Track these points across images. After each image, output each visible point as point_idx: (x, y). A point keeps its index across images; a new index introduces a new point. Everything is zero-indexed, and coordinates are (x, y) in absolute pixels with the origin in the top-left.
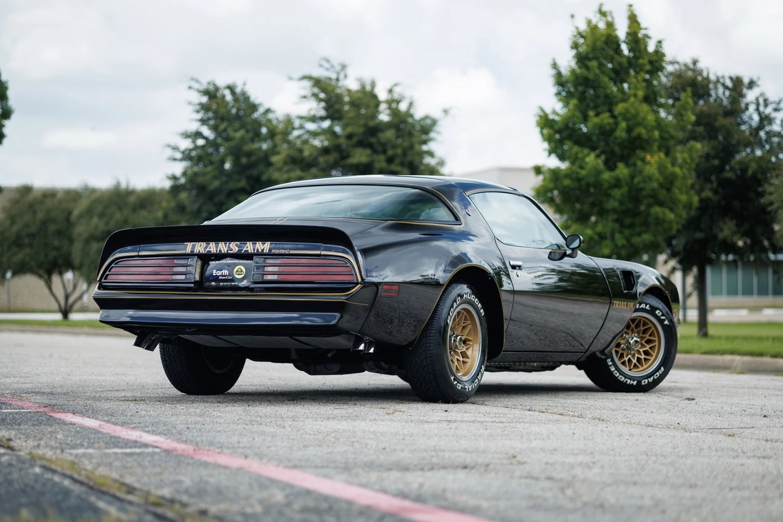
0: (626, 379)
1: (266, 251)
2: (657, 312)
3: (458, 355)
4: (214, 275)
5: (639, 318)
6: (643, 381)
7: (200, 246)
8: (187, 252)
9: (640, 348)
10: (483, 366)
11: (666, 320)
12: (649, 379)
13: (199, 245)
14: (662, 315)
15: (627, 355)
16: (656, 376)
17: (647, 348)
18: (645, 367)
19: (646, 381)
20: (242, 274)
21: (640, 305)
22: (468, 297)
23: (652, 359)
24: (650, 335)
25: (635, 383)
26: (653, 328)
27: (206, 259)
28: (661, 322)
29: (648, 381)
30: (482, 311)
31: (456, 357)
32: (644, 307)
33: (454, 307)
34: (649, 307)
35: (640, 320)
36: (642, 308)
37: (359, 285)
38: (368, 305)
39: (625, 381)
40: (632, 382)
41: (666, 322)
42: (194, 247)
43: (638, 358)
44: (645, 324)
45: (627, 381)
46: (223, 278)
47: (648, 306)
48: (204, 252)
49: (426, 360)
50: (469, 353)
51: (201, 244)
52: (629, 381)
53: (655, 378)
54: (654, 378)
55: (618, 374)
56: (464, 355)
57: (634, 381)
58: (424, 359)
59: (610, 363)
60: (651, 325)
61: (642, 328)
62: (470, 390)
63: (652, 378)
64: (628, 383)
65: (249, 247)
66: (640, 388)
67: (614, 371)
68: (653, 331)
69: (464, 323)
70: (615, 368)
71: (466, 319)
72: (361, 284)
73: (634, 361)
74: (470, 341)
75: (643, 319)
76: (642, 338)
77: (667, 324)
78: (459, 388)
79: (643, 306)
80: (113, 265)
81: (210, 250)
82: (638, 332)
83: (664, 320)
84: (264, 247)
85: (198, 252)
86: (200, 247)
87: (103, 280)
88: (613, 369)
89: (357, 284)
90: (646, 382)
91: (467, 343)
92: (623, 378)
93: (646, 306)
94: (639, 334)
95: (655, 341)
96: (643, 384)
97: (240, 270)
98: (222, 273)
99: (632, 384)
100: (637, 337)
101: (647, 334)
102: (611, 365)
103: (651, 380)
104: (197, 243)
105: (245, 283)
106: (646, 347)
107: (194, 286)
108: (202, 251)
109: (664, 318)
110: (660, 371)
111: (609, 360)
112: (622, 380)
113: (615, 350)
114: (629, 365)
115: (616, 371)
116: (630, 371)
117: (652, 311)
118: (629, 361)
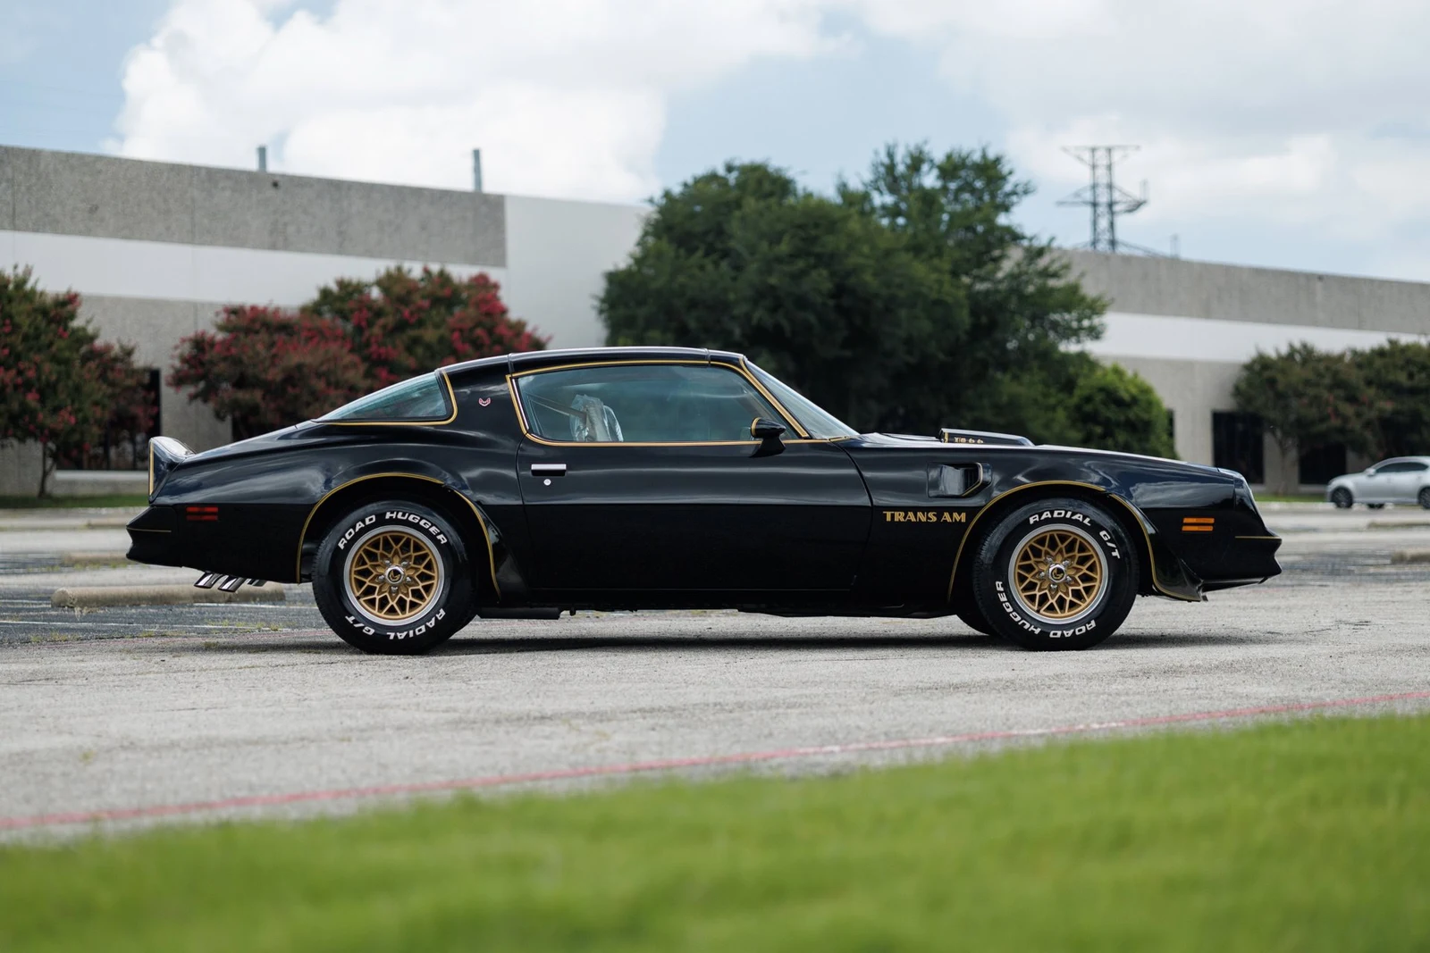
2: (1103, 533)
5: (1072, 536)
6: (1052, 632)
11: (1117, 550)
12: (1065, 633)
14: (1110, 541)
15: (1041, 588)
17: (1080, 587)
18: (1066, 613)
19: (1059, 633)
21: (1072, 515)
23: (1083, 605)
24: (1088, 569)
25: (1037, 631)
28: (1108, 551)
32: (1081, 519)
34: (1090, 522)
35: (1074, 540)
36: (1077, 520)
38: (169, 531)
39: (1019, 624)
41: (1116, 554)
43: (1060, 597)
44: (1082, 548)
45: (1024, 624)
47: (1087, 520)
53: (1077, 633)
54: (1074, 632)
55: (1010, 610)
57: (1036, 628)
59: (1001, 589)
60: (1091, 553)
61: (1077, 554)
63: (1071, 632)
64: (1026, 627)
67: (1005, 602)
68: (1093, 562)
70: (1009, 599)
73: (1052, 600)
75: (1078, 539)
77: (1116, 557)
79: (1078, 517)
82: (1069, 558)
83: (1113, 550)
88: (1003, 598)
90: (1059, 636)
92: (1019, 618)
93: (1084, 518)
95: (1093, 579)
96: (1051, 636)
99: (1033, 631)
100: (1064, 565)
102: (1001, 592)
103: (1068, 633)
109: (1113, 546)
110: (1088, 626)
111: (1000, 583)
112: (1016, 620)
113: (1019, 573)
114: (1041, 604)
115: (1008, 604)
116: (1038, 611)
117: (1094, 529)
118: (1044, 598)
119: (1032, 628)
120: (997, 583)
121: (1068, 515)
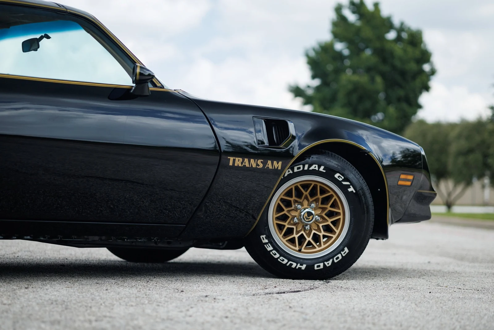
0: (290, 262)
2: (337, 176)
5: (312, 183)
6: (316, 266)
11: (351, 186)
12: (326, 263)
14: (344, 180)
15: (298, 231)
16: (338, 258)
17: (329, 222)
18: (323, 246)
19: (321, 264)
21: (309, 167)
23: (335, 237)
24: (332, 206)
25: (304, 267)
26: (334, 197)
28: (344, 189)
29: (324, 265)
32: (317, 169)
34: (324, 169)
35: (316, 186)
36: (315, 170)
39: (288, 265)
41: (351, 189)
43: (315, 234)
44: (323, 191)
45: (291, 265)
47: (322, 168)
52: (294, 265)
53: (336, 261)
54: (333, 261)
55: (277, 255)
57: (302, 265)
59: (266, 241)
60: (331, 193)
61: (320, 197)
64: (294, 266)
66: (312, 274)
67: (271, 251)
68: (334, 200)
70: (273, 246)
73: (309, 239)
75: (319, 184)
76: (321, 210)
77: (352, 191)
79: (314, 167)
82: (314, 202)
83: (348, 186)
88: (270, 248)
90: (322, 267)
92: (286, 261)
93: (319, 167)
95: (337, 214)
96: (316, 268)
99: (301, 268)
101: (327, 204)
102: (266, 243)
103: (329, 263)
106: (327, 221)
109: (348, 183)
110: (342, 253)
111: (264, 236)
112: (284, 262)
113: (277, 224)
114: (301, 244)
115: (274, 252)
116: (300, 251)
117: (329, 174)
118: (302, 238)
119: (299, 266)
120: (261, 237)
121: (306, 168)
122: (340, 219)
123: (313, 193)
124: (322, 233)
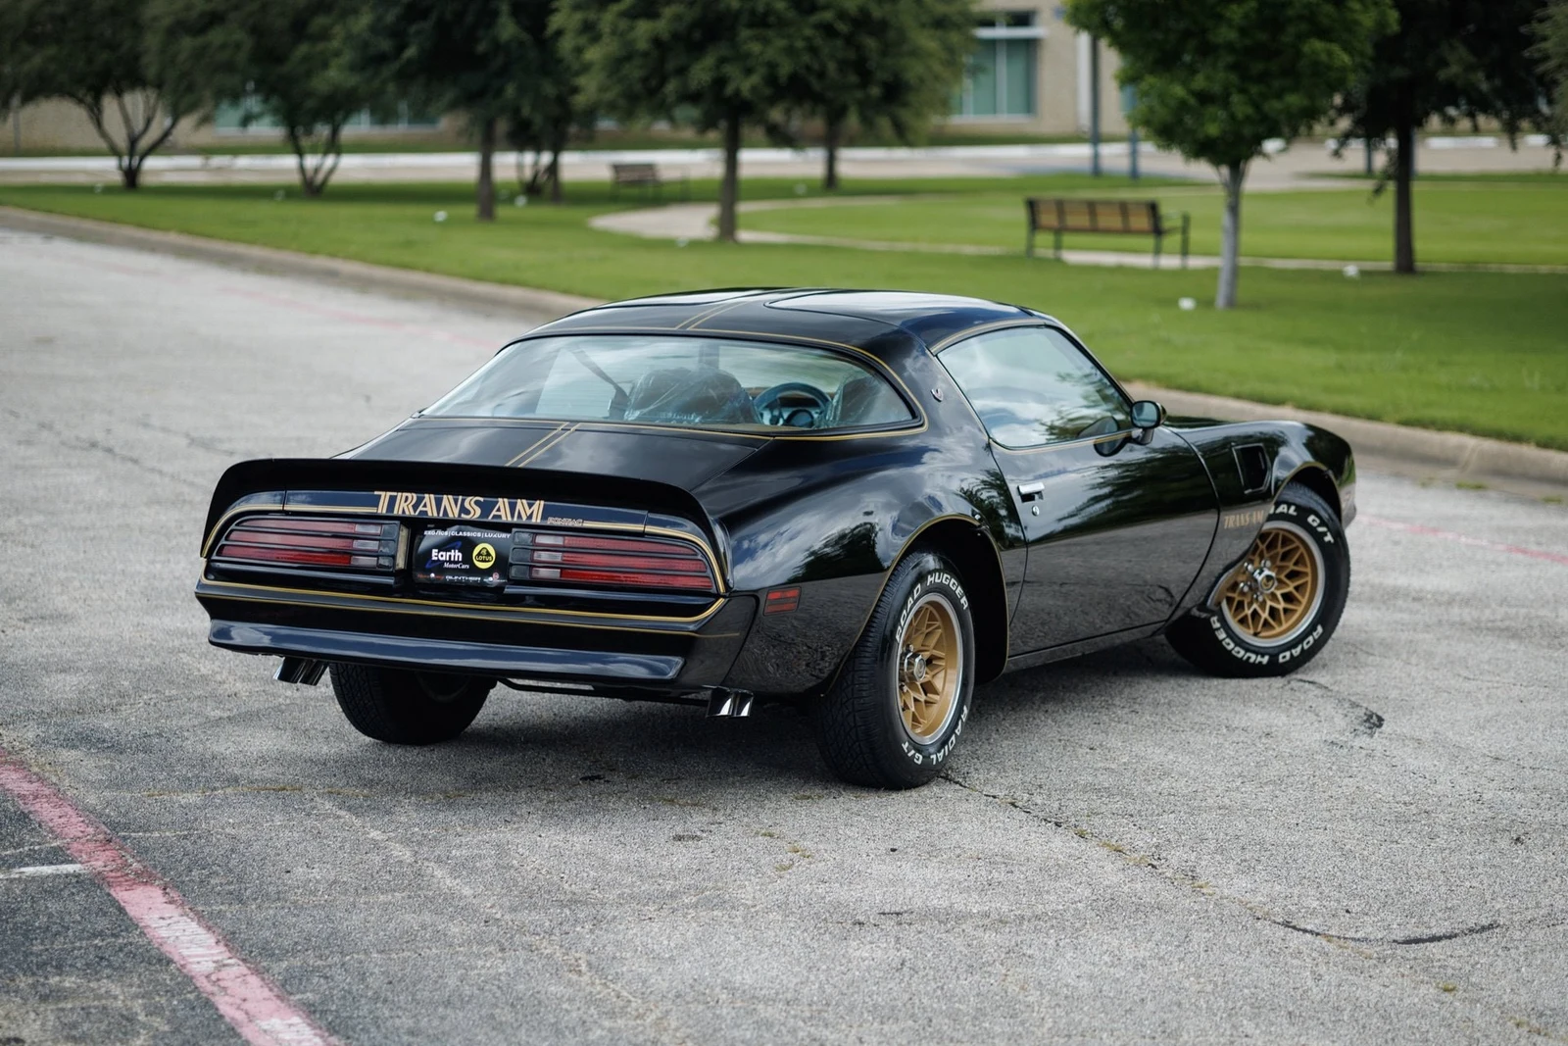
0: (1248, 654)
1: (536, 520)
2: (1311, 519)
3: (915, 689)
4: (434, 558)
5: (1274, 532)
6: (1281, 655)
7: (406, 501)
8: (380, 511)
9: (1277, 588)
10: (965, 708)
11: (1329, 534)
12: (1293, 651)
13: (404, 499)
14: (1319, 525)
15: (1250, 604)
16: (1308, 643)
17: (1290, 588)
18: (1285, 626)
19: (1288, 654)
20: (489, 561)
21: (1276, 508)
22: (937, 581)
23: (1300, 609)
24: (1296, 564)
25: (1265, 660)
26: (1302, 549)
27: (417, 526)
28: (1318, 537)
29: (1292, 655)
30: (964, 600)
31: (913, 694)
32: (1285, 511)
33: (909, 606)
34: (1295, 511)
35: (1277, 535)
36: (1282, 513)
37: (721, 601)
38: (737, 634)
39: (1245, 658)
40: (1259, 659)
41: (1329, 538)
42: (393, 500)
43: (1272, 608)
44: (1286, 541)
45: (1249, 658)
46: (452, 566)
47: (1293, 508)
48: (412, 513)
49: (854, 716)
50: (938, 683)
51: (407, 498)
52: (1253, 657)
53: (1306, 647)
54: (1303, 648)
55: (1232, 645)
56: (928, 688)
57: (1263, 656)
58: (850, 713)
59: (1217, 625)
60: (1297, 543)
61: (1280, 550)
62: (940, 760)
63: (1299, 649)
64: (1252, 660)
65: (502, 509)
66: (1275, 668)
67: (1224, 639)
68: (1302, 555)
69: (929, 626)
70: (1227, 633)
71: (932, 618)
72: (724, 597)
73: (1265, 615)
74: (940, 658)
75: (1281, 533)
76: (1280, 569)
77: (1330, 541)
78: (919, 762)
79: (1283, 508)
80: (233, 527)
81: (424, 509)
82: (1273, 559)
83: (1325, 534)
84: (532, 511)
85: (400, 512)
86: (405, 504)
87: (214, 557)
88: (1221, 635)
89: (717, 596)
90: (1288, 657)
91: (934, 662)
92: (1242, 652)
93: (1288, 509)
94: (1273, 562)
95: (1306, 574)
96: (1281, 660)
97: (484, 552)
98: (450, 556)
99: (1260, 663)
100: (1269, 569)
101: (1290, 561)
102: (1218, 629)
103: (1296, 651)
104: (400, 494)
105: (494, 579)
106: (1288, 586)
107: (396, 583)
108: (410, 512)
109: (1325, 529)
110: (1314, 634)
111: (1216, 619)
112: (1240, 656)
114: (1255, 625)
115: (1228, 640)
116: (1256, 635)
117: (1300, 519)
118: (1256, 617)
120: (1212, 620)
122: (1306, 583)
123: (1271, 546)
124: (1281, 605)
